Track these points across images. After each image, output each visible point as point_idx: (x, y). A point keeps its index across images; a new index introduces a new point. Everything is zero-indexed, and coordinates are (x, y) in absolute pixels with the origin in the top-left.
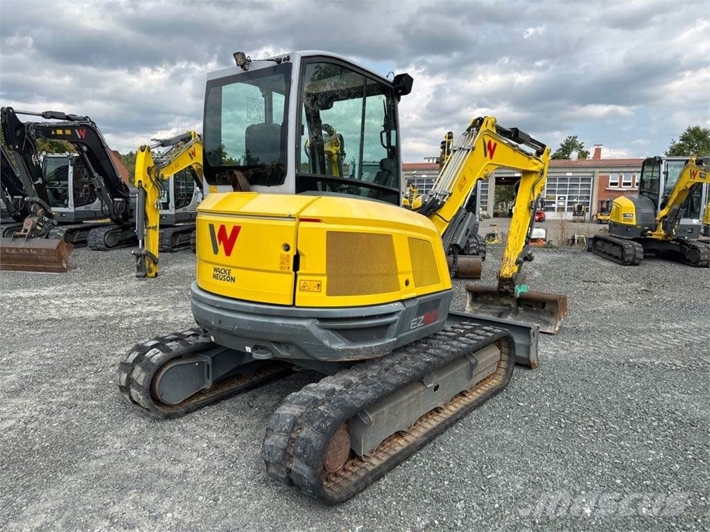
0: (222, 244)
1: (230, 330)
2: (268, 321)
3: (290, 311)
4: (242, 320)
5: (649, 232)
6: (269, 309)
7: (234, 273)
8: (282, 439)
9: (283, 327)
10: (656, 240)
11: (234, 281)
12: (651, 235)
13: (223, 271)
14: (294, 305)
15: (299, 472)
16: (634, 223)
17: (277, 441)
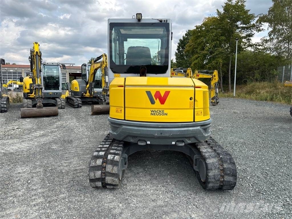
0: (158, 99)
1: (168, 136)
2: (187, 129)
3: (194, 124)
4: (175, 130)
5: (84, 94)
6: (187, 124)
7: (166, 111)
8: (217, 171)
9: (193, 130)
10: (87, 97)
11: (167, 115)
12: (85, 95)
13: (158, 111)
14: (194, 121)
15: (229, 180)
16: (78, 90)
17: (215, 173)
